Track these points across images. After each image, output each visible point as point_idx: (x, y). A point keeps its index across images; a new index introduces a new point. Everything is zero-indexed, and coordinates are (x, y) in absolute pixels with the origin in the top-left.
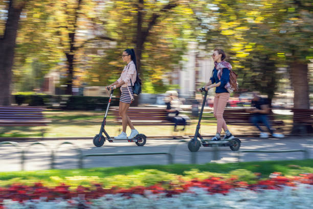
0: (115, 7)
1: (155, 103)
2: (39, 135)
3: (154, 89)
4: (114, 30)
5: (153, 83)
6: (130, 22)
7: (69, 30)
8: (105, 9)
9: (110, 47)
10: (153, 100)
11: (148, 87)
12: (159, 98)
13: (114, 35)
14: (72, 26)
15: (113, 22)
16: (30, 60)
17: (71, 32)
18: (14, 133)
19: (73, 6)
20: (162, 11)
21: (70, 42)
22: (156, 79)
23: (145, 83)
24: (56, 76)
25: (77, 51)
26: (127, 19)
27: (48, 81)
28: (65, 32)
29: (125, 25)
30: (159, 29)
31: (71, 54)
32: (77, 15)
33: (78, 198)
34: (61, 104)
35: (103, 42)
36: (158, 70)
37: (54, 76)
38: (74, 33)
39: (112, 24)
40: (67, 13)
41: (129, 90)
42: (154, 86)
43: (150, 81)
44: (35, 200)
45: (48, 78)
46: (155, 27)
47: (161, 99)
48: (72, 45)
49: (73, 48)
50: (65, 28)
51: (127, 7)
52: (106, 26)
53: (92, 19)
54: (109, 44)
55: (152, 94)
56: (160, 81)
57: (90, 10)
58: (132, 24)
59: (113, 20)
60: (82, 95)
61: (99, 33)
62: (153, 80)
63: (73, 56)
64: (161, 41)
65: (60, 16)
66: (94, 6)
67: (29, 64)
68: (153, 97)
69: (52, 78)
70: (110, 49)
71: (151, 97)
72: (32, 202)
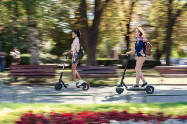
0: (153, 7)
1: (178, 64)
2: (114, 83)
3: (178, 55)
4: (153, 21)
5: (178, 52)
6: (164, 15)
7: (127, 22)
8: (147, 9)
9: (151, 31)
10: (177, 62)
11: (174, 54)
12: (181, 60)
13: (153, 24)
14: (128, 19)
15: (152, 16)
16: (104, 40)
17: (128, 23)
18: (100, 82)
19: (128, 8)
20: (183, 7)
21: (127, 29)
22: (180, 49)
23: (172, 52)
24: (119, 49)
25: (131, 34)
26: (162, 14)
27: (114, 52)
28: (124, 23)
29: (160, 17)
30: (181, 18)
31: (128, 35)
32: (131, 13)
33: (153, 121)
34: (123, 65)
35: (146, 28)
36: (181, 43)
37: (118, 49)
38: (129, 24)
39: (152, 17)
40: (125, 12)
41: (74, 57)
42: (178, 54)
43: (175, 50)
44: (127, 121)
45: (114, 50)
46: (178, 17)
47: (182, 61)
48: (128, 31)
49: (129, 33)
50: (124, 21)
51: (161, 6)
52: (147, 18)
53: (140, 15)
54: (150, 29)
55: (177, 58)
56: (182, 50)
57: (138, 10)
58: (165, 17)
59: (153, 14)
60: (134, 59)
61: (144, 23)
62: (178, 49)
63: (129, 37)
64: (183, 26)
65: (121, 14)
66: (141, 7)
67: (104, 42)
68: (177, 60)
69: (116, 50)
70: (151, 32)
71: (175, 60)
72: (126, 122)
